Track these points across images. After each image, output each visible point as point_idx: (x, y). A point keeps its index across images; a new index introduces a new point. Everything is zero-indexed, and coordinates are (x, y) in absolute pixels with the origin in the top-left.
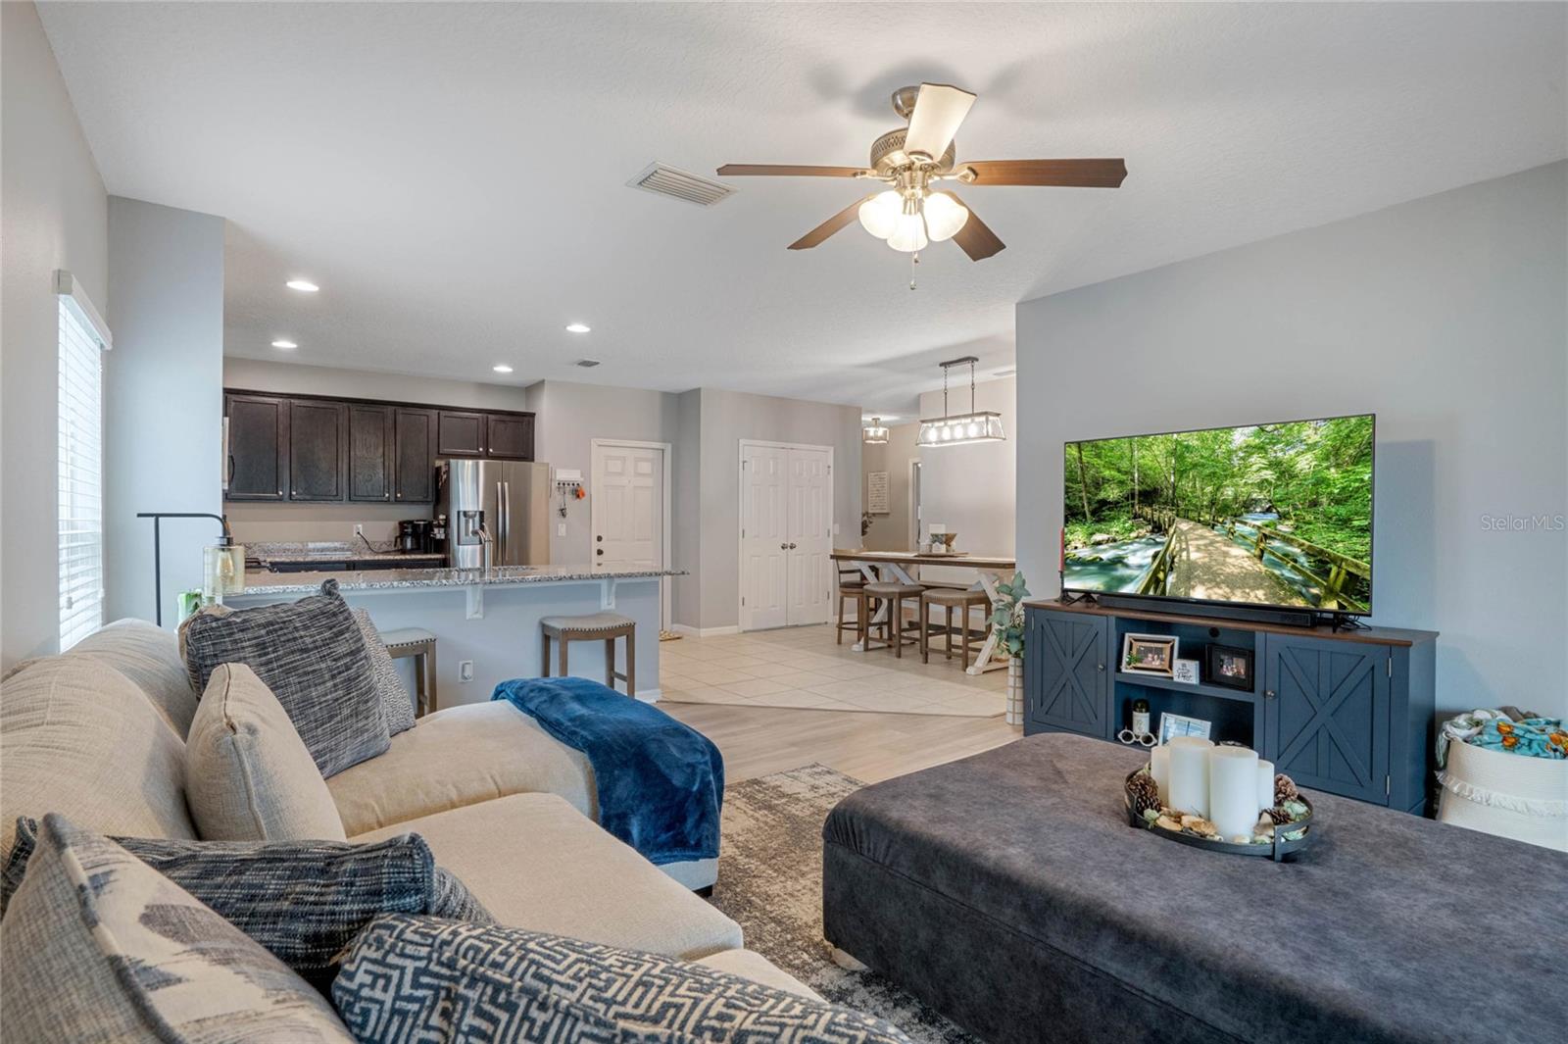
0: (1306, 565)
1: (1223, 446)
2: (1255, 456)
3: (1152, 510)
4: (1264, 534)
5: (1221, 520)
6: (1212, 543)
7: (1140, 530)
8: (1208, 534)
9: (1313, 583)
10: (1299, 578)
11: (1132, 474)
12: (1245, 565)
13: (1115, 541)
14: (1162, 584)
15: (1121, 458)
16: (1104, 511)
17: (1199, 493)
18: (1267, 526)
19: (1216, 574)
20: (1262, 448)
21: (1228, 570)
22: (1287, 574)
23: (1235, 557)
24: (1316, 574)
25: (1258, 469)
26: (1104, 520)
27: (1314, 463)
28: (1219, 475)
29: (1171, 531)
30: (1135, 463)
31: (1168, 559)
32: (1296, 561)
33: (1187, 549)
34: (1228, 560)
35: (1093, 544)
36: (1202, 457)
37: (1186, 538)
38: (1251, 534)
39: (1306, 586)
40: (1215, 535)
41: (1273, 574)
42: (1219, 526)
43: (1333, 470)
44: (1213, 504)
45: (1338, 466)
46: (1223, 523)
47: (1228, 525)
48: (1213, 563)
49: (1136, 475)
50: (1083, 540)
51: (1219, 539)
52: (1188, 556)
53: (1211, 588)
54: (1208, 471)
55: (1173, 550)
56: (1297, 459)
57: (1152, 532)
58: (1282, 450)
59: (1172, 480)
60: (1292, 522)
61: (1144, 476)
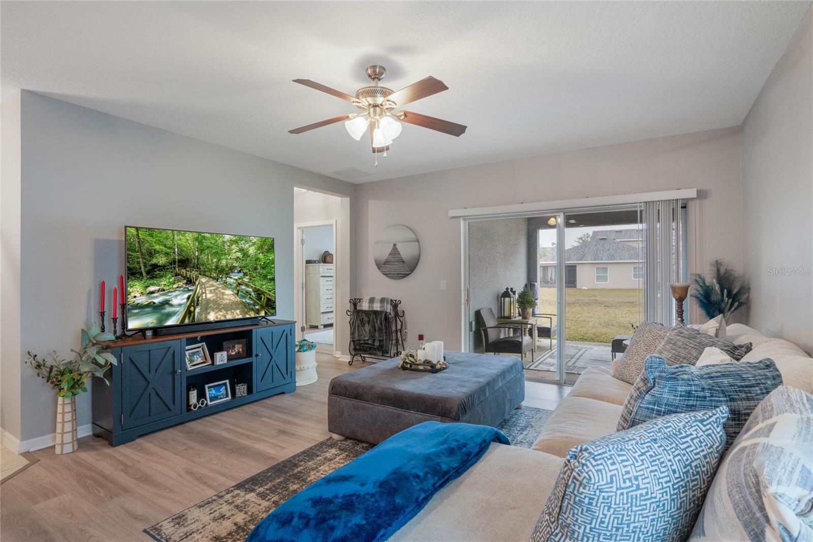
0: (254, 296)
1: (221, 239)
2: (234, 245)
3: (186, 271)
4: (239, 283)
5: (221, 276)
6: (217, 288)
7: (179, 283)
8: (215, 284)
9: (256, 304)
10: (252, 302)
11: (174, 249)
12: (232, 298)
13: (163, 290)
14: (193, 314)
15: (167, 238)
16: (156, 271)
17: (210, 262)
18: (240, 279)
19: (219, 305)
20: (236, 242)
21: (225, 302)
22: (248, 301)
23: (227, 295)
24: (258, 300)
25: (235, 253)
26: (156, 277)
27: (255, 251)
28: (219, 253)
29: (197, 283)
30: (176, 243)
31: (196, 299)
32: (250, 295)
33: (205, 293)
34: (225, 297)
35: (148, 293)
36: (211, 243)
37: (205, 286)
38: (234, 283)
39: (254, 305)
40: (219, 284)
41: (243, 302)
42: (220, 280)
43: (261, 254)
44: (217, 268)
45: (262, 253)
46: (222, 278)
47: (224, 279)
48: (218, 299)
49: (176, 250)
50: (140, 291)
51: (220, 286)
52: (206, 296)
53: (217, 312)
54: (214, 251)
55: (198, 293)
56: (250, 248)
57: (186, 284)
58: (244, 244)
59: (197, 254)
60: (248, 277)
61: (181, 251)
